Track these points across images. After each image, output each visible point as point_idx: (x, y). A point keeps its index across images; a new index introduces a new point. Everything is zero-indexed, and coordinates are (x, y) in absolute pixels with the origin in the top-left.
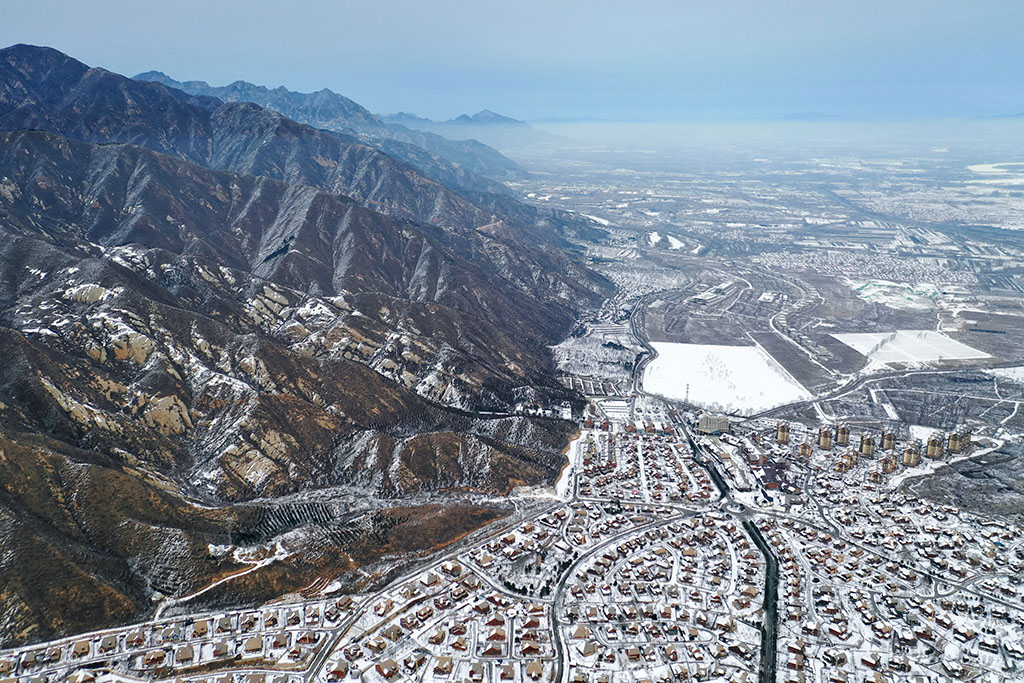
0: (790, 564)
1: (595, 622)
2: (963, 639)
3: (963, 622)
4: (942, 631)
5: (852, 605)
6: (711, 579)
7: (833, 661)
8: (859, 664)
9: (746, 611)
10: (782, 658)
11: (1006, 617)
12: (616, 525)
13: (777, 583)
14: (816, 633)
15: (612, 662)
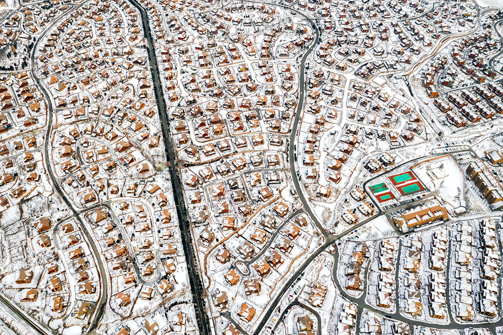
0: (152, 10)
1: (60, 72)
2: (237, 23)
3: (235, 16)
4: (227, 23)
5: (187, 23)
6: (114, 30)
7: (183, 52)
8: (194, 50)
9: (137, 41)
10: (159, 59)
11: (253, 8)
12: (52, 15)
13: (148, 22)
14: (172, 41)
15: (76, 89)
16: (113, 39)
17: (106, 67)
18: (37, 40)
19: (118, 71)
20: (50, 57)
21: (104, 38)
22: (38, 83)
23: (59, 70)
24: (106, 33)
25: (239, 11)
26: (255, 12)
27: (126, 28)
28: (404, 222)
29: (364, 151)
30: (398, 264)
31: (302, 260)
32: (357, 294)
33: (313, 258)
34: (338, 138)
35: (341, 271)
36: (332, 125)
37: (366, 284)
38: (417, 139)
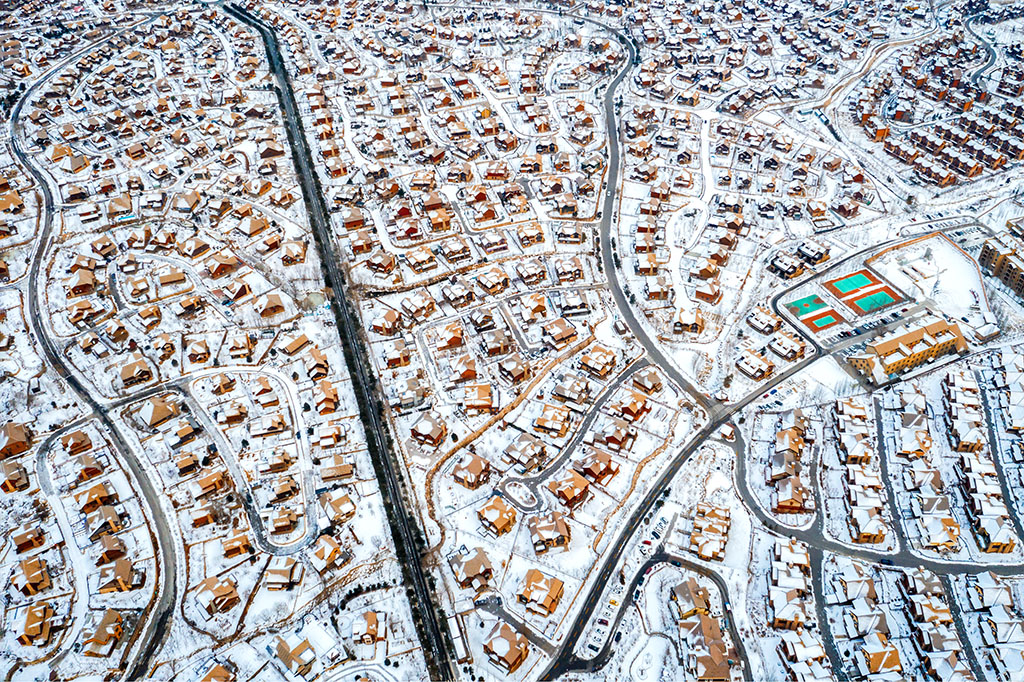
0: (286, 28)
1: (76, 139)
2: (465, 42)
3: (462, 30)
4: (445, 42)
5: (361, 47)
6: (203, 62)
7: (354, 92)
8: (379, 87)
9: (253, 81)
11: (496, 17)
12: (66, 46)
13: (277, 47)
14: (331, 76)
15: (113, 166)
16: (201, 80)
17: (183, 126)
18: (28, 88)
19: (211, 130)
20: (55, 115)
21: (180, 78)
22: (23, 161)
23: (74, 136)
24: (185, 69)
25: (469, 23)
26: (500, 24)
27: (229, 60)
28: (876, 360)
29: (763, 241)
30: (882, 448)
31: (662, 464)
32: (802, 522)
33: (686, 455)
34: (702, 221)
35: (756, 476)
36: (685, 200)
37: (817, 499)
38: (865, 213)
